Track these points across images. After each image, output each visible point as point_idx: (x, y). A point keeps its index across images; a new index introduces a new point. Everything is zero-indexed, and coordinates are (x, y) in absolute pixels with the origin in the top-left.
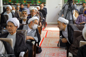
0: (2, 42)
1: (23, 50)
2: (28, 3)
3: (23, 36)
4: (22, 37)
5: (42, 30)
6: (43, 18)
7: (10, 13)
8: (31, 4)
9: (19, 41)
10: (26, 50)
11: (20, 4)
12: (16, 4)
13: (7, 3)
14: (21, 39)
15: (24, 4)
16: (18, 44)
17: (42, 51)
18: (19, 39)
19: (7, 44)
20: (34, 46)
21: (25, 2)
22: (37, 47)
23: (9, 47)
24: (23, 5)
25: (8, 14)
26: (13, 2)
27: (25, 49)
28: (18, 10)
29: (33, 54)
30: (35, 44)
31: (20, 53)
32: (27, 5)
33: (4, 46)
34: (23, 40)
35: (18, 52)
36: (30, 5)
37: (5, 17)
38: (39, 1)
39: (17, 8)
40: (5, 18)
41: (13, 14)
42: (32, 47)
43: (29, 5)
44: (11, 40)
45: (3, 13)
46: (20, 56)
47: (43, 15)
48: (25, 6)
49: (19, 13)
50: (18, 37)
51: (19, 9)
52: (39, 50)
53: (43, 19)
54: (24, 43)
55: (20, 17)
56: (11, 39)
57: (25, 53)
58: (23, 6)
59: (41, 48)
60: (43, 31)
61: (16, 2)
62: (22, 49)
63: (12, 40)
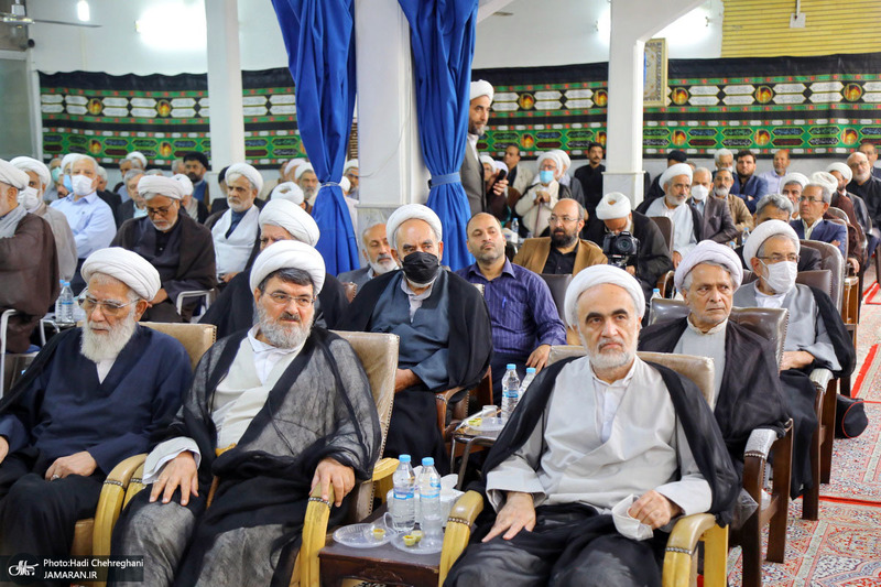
0: (660, 377)
1: (763, 420)
2: (778, 143)
3: (764, 343)
4: (758, 344)
5: (863, 302)
6: (871, 232)
7: (684, 207)
8: (797, 151)
9: (741, 368)
10: (783, 420)
11: (736, 152)
12: (710, 151)
13: (662, 152)
14: (753, 358)
15: (757, 151)
16: (738, 387)
17: (870, 422)
18: (745, 359)
19: (686, 384)
20: (825, 397)
21: (763, 138)
22: (840, 403)
23: (696, 401)
24: (750, 158)
25: (668, 214)
26: (694, 143)
27: (777, 417)
28: (721, 186)
29: (821, 440)
30: (832, 384)
31: (748, 434)
32: (771, 157)
33: (668, 395)
34: (763, 362)
35: (736, 428)
36: (793, 156)
37: (656, 226)
38: (848, 132)
39: (720, 179)
40: (653, 234)
41: (699, 208)
42: (816, 404)
43: (784, 155)
44: (704, 367)
45: (644, 207)
46: (747, 450)
47: (869, 212)
48: (761, 162)
49: (727, 202)
50: (737, 349)
51: (729, 185)
52: (850, 420)
53: (870, 237)
54: (770, 379)
55: (733, 223)
56: (705, 362)
57: (778, 435)
58: (751, 166)
59: (860, 407)
60: (868, 303)
61: (711, 143)
62: (762, 415)
63: (710, 365)
